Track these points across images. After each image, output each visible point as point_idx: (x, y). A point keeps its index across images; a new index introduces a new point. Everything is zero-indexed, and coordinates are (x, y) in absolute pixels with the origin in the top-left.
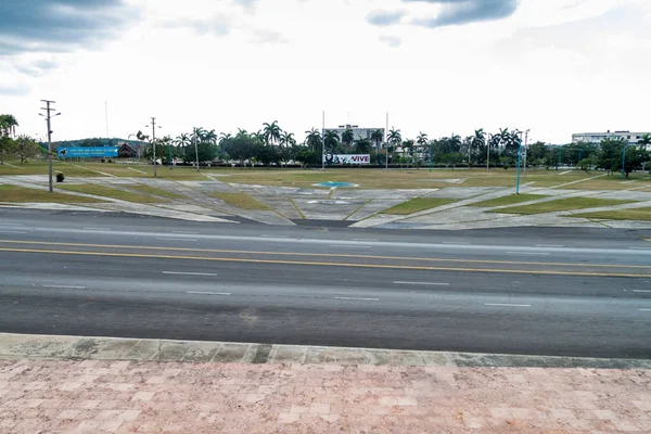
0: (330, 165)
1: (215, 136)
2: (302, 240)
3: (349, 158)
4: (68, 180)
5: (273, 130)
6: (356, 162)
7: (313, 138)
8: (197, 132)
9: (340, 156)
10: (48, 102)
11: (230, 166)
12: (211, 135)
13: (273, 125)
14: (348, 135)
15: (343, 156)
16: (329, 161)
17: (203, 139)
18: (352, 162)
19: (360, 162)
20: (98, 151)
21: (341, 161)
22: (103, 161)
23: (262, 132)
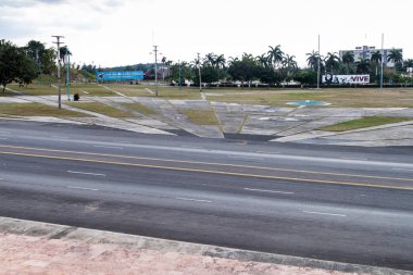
0: (329, 85)
1: (223, 60)
2: (213, 151)
3: (348, 78)
4: (82, 99)
5: (276, 53)
6: (356, 82)
7: (314, 59)
8: (209, 57)
9: (339, 77)
10: (58, 38)
11: (236, 86)
12: (220, 59)
13: (277, 49)
14: (348, 57)
15: (343, 77)
16: (329, 82)
17: (214, 63)
18: (352, 82)
19: (359, 82)
20: (128, 75)
21: (340, 81)
22: (131, 83)
23: (266, 56)
